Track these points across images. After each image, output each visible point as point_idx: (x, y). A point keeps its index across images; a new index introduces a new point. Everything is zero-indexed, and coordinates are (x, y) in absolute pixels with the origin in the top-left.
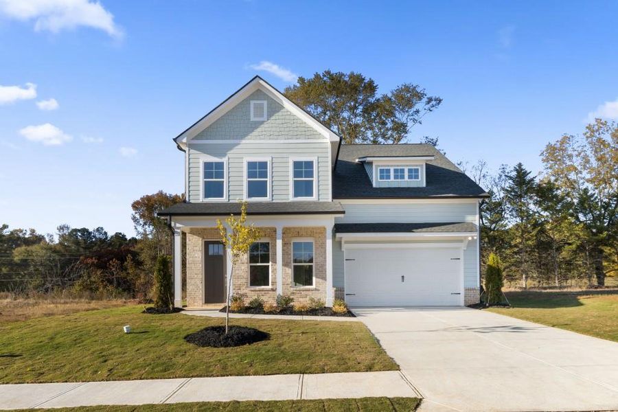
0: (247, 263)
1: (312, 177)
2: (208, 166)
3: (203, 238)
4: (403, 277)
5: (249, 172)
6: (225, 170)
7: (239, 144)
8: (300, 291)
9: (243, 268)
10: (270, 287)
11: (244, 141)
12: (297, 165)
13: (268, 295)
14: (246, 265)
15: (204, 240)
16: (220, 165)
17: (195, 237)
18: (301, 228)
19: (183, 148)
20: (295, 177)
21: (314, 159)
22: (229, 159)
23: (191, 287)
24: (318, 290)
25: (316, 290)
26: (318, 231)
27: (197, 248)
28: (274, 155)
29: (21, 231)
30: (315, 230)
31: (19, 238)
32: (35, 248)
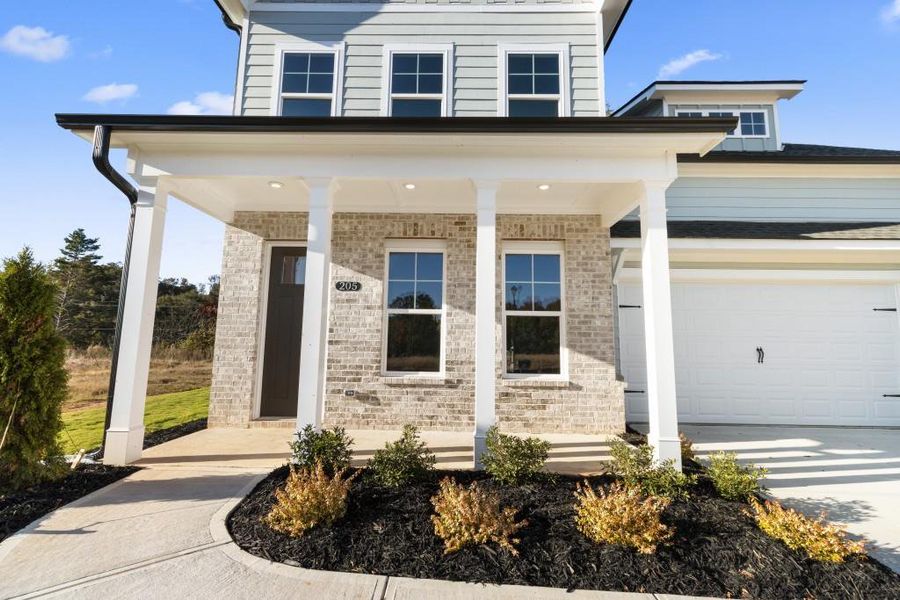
0: (382, 307)
1: (557, 91)
2: (292, 61)
3: (268, 239)
4: (760, 350)
5: (395, 78)
6: (335, 73)
7: (376, 13)
8: (525, 388)
9: (369, 319)
10: (442, 375)
11: (387, 8)
12: (517, 63)
13: (438, 399)
14: (378, 313)
15: (270, 245)
16: (325, 62)
17: (245, 234)
18: (529, 217)
19: (236, 20)
20: (511, 91)
21: (559, 49)
22: (347, 46)
23: (222, 371)
24: (579, 388)
25: (572, 386)
26: (577, 224)
27: (250, 265)
28: (459, 40)
29: (173, 280)
30: (566, 224)
31: (171, 287)
32: (181, 297)
